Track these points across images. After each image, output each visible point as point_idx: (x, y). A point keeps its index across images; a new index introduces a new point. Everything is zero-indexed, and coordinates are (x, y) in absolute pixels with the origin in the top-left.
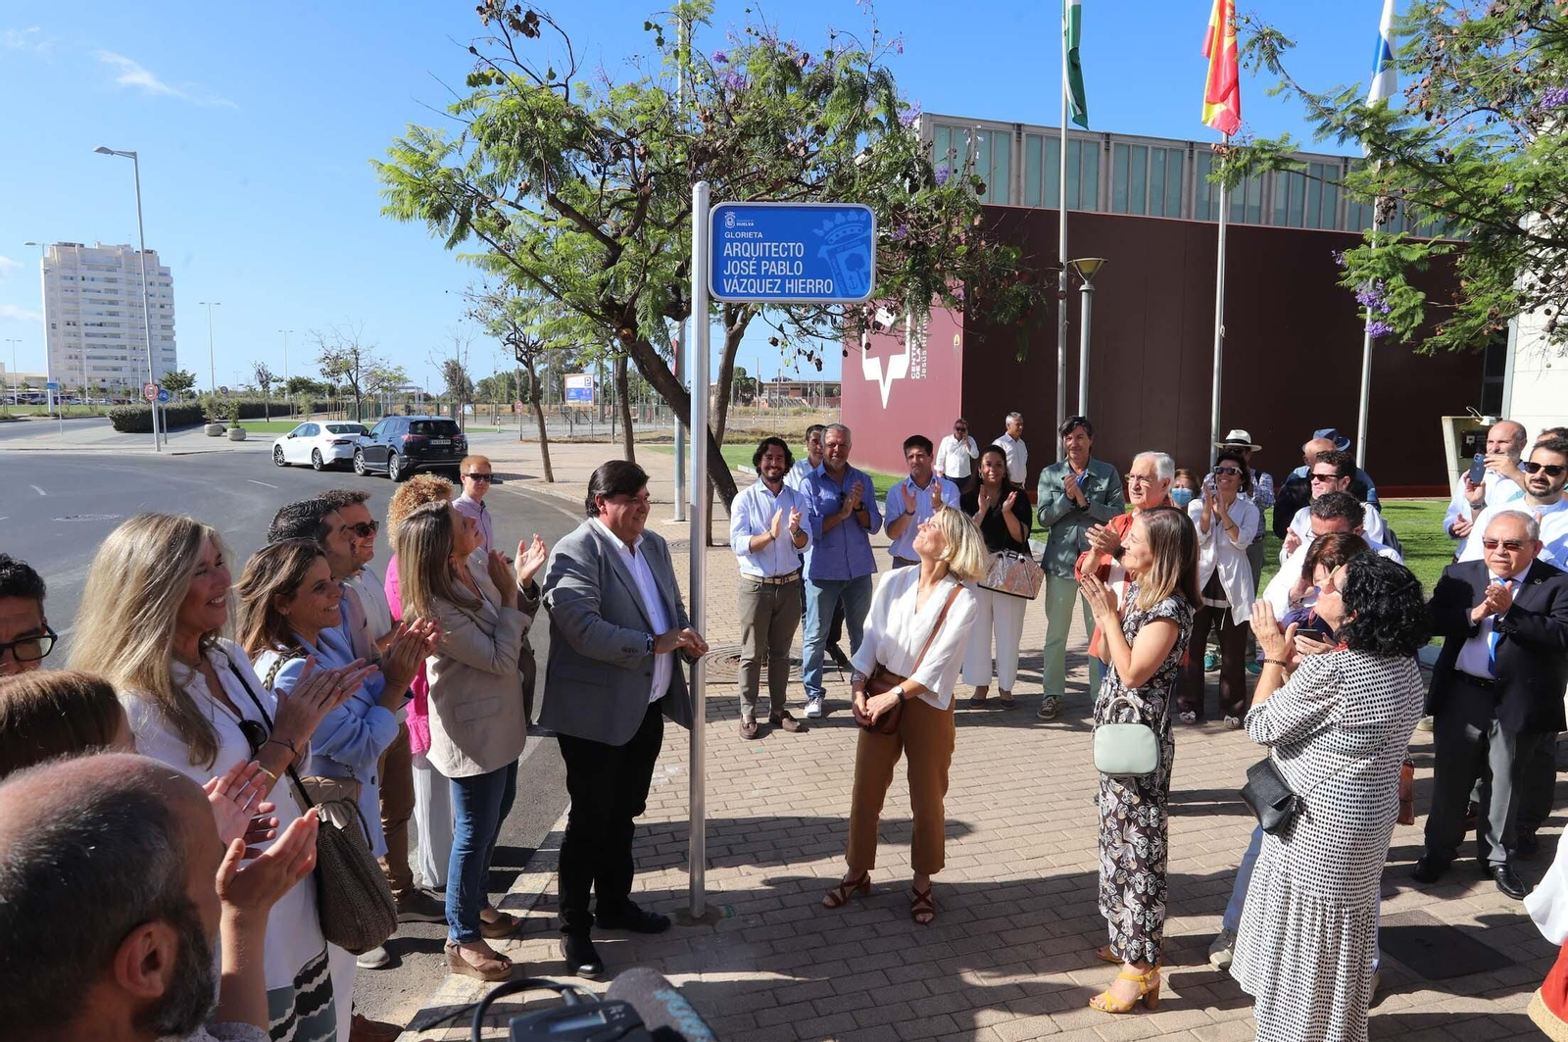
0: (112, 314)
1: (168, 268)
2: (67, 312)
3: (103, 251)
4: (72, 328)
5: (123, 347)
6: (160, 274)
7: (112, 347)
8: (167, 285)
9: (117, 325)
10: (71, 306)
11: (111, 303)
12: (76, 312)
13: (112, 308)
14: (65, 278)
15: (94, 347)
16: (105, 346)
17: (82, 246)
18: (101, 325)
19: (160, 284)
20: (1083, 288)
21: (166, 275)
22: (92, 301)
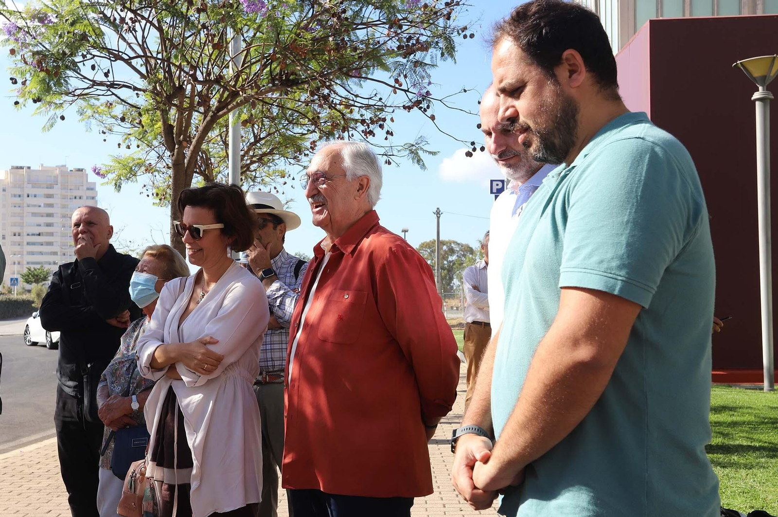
0: (49, 225)
1: (95, 183)
2: (14, 225)
3: (45, 171)
4: (17, 238)
5: (55, 253)
6: (88, 189)
7: (47, 254)
8: (93, 198)
9: (51, 234)
10: (18, 220)
11: (49, 215)
12: (21, 225)
13: (49, 220)
14: (15, 196)
15: (32, 253)
16: (41, 253)
17: (29, 168)
18: (39, 235)
19: (87, 198)
20: (756, 95)
21: (92, 189)
22: (34, 214)
